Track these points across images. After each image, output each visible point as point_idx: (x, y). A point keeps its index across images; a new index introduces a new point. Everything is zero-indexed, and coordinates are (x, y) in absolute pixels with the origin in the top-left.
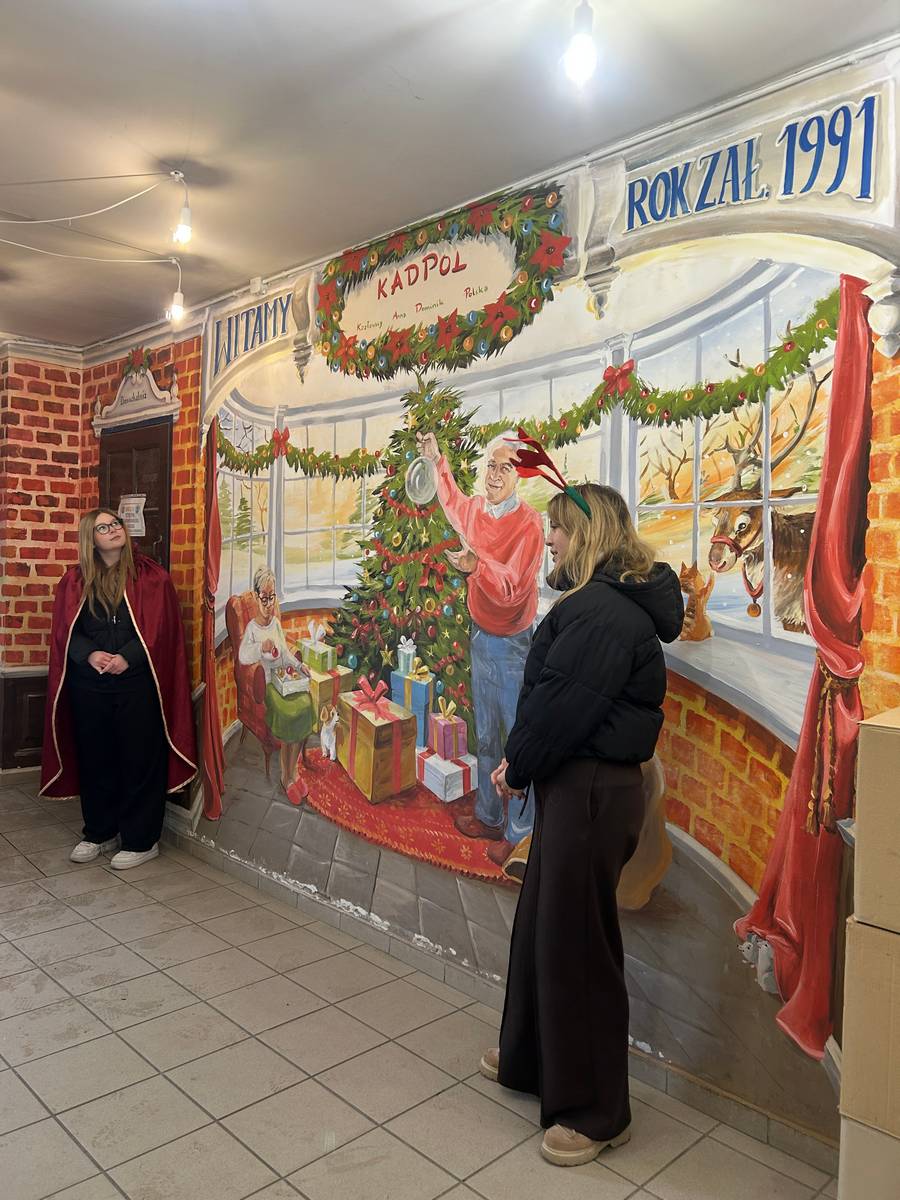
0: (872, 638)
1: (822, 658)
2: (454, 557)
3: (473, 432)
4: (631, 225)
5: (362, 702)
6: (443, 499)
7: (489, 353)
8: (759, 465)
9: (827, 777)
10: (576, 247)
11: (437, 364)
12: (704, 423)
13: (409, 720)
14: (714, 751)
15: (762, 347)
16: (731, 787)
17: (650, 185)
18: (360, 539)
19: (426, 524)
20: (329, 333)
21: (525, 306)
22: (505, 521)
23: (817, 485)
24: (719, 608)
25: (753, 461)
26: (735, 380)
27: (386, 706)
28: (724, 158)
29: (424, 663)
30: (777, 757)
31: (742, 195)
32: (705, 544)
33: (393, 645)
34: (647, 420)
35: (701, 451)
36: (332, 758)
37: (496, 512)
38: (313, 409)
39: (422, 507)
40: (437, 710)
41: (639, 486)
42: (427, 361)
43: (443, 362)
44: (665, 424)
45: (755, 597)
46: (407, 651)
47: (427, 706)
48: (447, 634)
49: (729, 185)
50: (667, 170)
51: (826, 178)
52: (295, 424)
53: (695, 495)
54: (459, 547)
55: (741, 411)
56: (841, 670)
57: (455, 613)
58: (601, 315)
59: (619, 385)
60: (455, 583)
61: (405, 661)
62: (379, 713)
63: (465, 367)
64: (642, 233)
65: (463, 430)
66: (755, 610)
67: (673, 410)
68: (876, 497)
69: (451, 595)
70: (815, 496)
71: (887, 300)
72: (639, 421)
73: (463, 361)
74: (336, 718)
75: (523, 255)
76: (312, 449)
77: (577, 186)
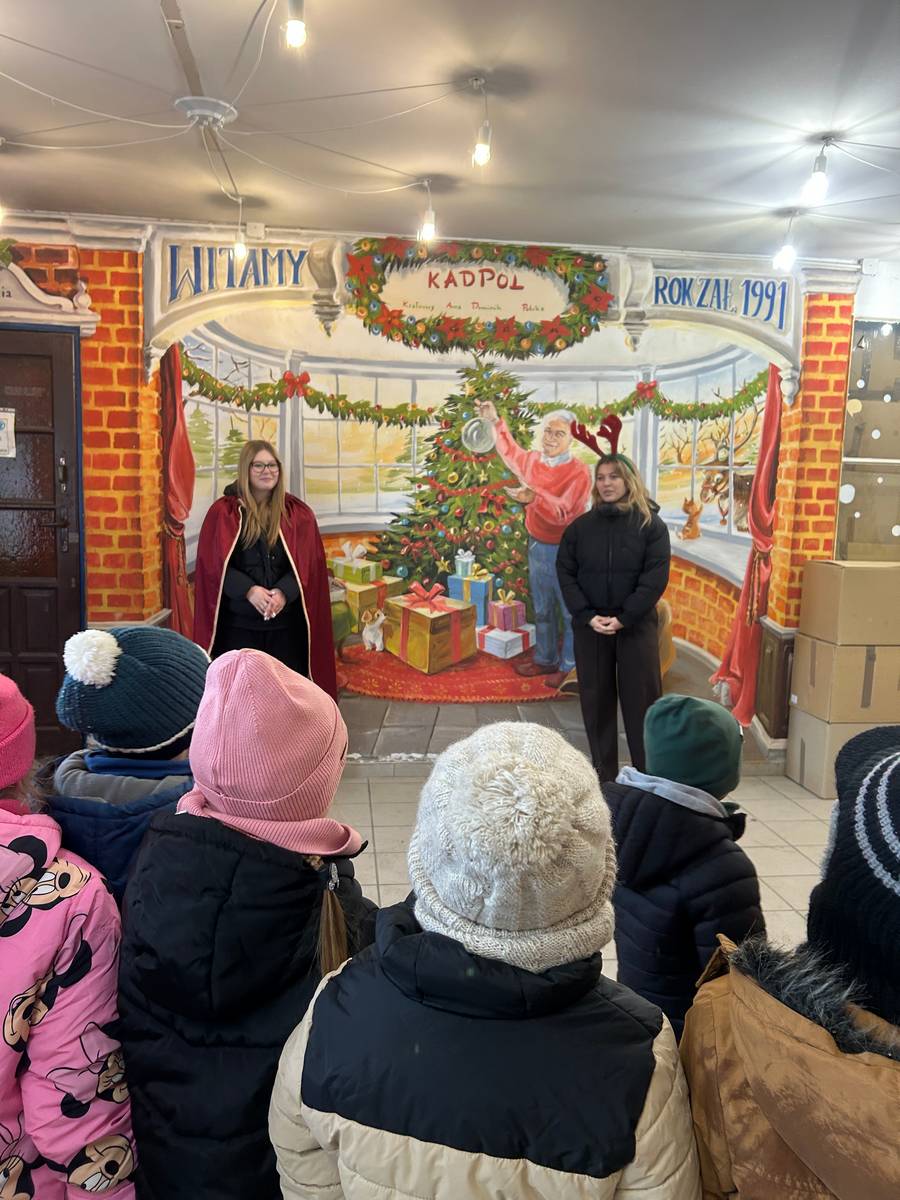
0: (777, 533)
1: (755, 544)
2: (513, 492)
3: (531, 407)
4: (657, 301)
5: (414, 602)
6: (502, 449)
7: (546, 354)
8: (728, 449)
9: (755, 599)
10: (617, 302)
11: (495, 352)
12: (699, 423)
13: (468, 610)
14: (701, 595)
15: (731, 389)
16: (709, 612)
17: (669, 282)
18: (411, 475)
19: (484, 467)
20: (365, 300)
21: (577, 330)
22: (559, 470)
23: (756, 461)
24: (705, 522)
25: (725, 447)
26: (717, 404)
27: (443, 602)
28: (712, 284)
29: (483, 567)
30: (732, 593)
31: (722, 306)
32: (698, 488)
33: (450, 556)
34: (665, 417)
35: (697, 438)
36: (379, 648)
37: (552, 463)
38: (345, 361)
39: (478, 456)
40: (496, 598)
41: (659, 454)
42: (485, 346)
43: (501, 352)
44: (676, 421)
45: (724, 515)
46: (465, 560)
47: (486, 598)
48: (506, 546)
49: (715, 300)
50: (680, 277)
51: (763, 313)
52: (316, 371)
53: (693, 461)
54: (517, 484)
55: (720, 420)
56: (764, 549)
57: (514, 530)
58: (635, 349)
59: (646, 393)
60: (514, 510)
61: (463, 568)
62: (434, 608)
63: (523, 359)
64: (663, 308)
65: (521, 403)
66: (724, 522)
67: (681, 414)
68: (781, 469)
69: (510, 518)
70: (754, 467)
71: (788, 380)
72: (660, 417)
73: (522, 355)
74: (383, 617)
75: (575, 295)
76: (345, 397)
77: (618, 264)
